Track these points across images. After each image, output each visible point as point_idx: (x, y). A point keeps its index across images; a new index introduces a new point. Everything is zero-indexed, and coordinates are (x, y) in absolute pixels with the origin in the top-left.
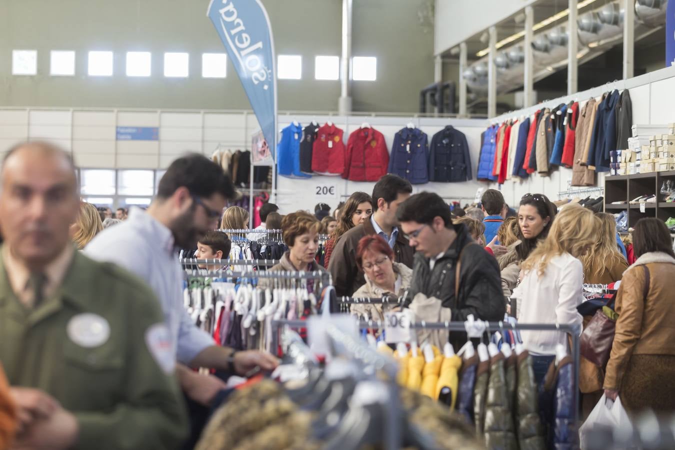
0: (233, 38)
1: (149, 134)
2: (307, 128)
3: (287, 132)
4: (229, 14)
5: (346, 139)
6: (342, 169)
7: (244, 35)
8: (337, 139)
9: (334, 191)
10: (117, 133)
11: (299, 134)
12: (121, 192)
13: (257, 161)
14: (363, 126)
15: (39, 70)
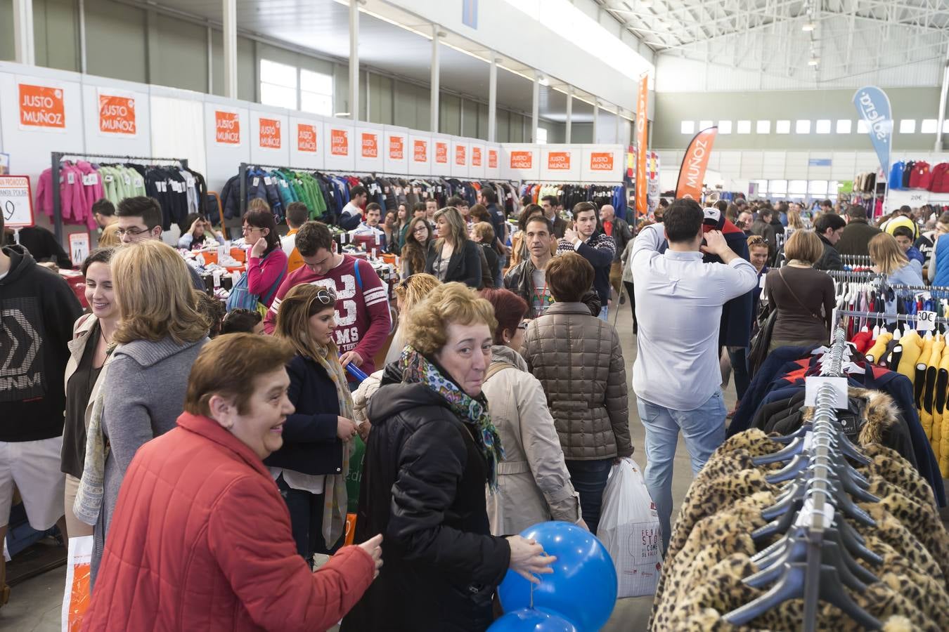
0: (867, 114)
1: (826, 163)
2: (908, 164)
3: (896, 166)
4: (866, 101)
5: (931, 169)
6: (927, 186)
7: (874, 112)
8: (926, 169)
9: (922, 198)
10: (810, 163)
11: (903, 167)
12: (809, 192)
13: (879, 180)
14: (943, 162)
15: (771, 131)
